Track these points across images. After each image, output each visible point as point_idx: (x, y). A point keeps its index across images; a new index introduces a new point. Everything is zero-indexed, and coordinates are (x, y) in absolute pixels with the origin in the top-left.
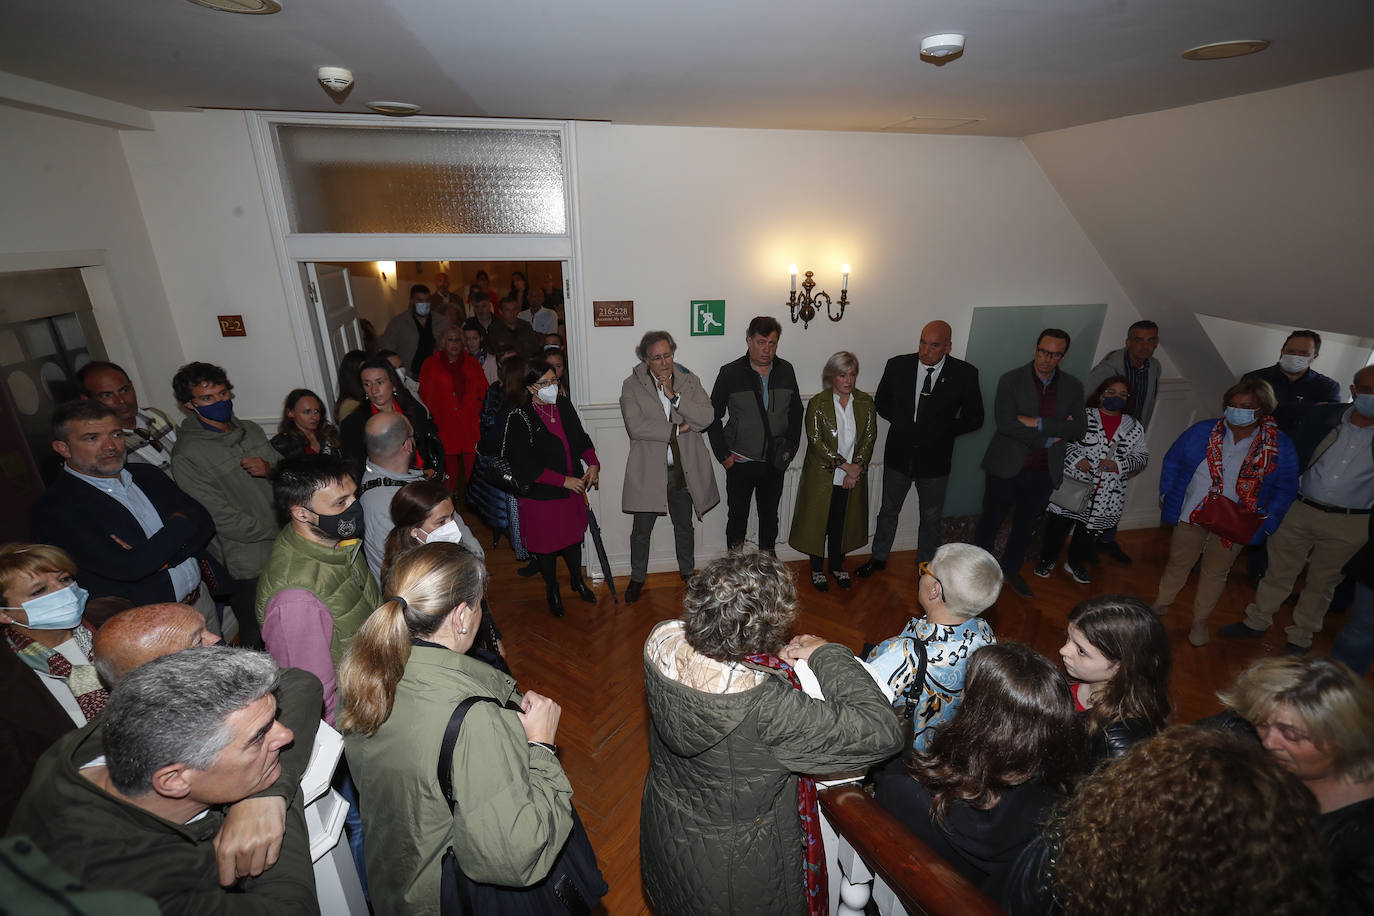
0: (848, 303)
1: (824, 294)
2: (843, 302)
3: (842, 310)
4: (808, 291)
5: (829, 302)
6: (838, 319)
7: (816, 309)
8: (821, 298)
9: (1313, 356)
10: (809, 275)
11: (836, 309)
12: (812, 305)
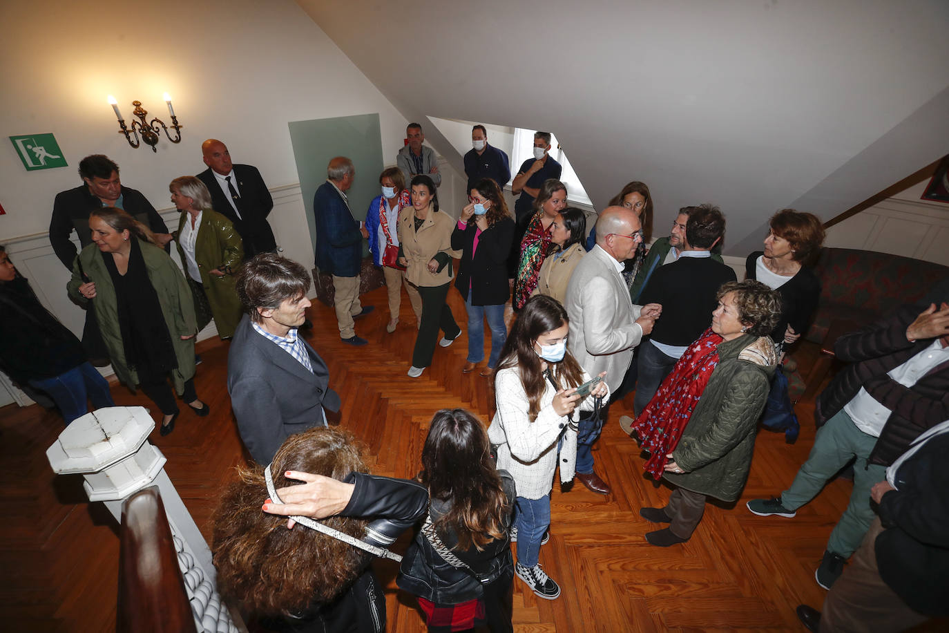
0: (181, 126)
1: (156, 120)
2: (176, 126)
3: (179, 133)
4: (143, 118)
5: (165, 128)
6: (178, 141)
7: (157, 134)
8: (155, 124)
9: (483, 136)
10: (137, 104)
11: (173, 133)
12: (152, 131)
